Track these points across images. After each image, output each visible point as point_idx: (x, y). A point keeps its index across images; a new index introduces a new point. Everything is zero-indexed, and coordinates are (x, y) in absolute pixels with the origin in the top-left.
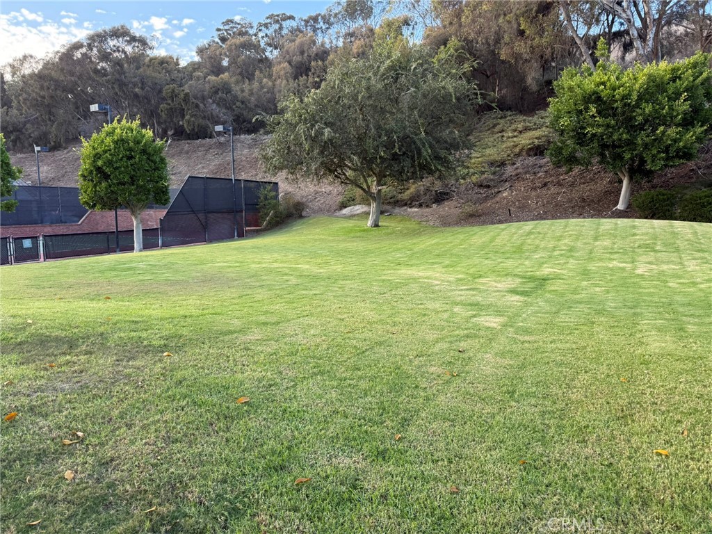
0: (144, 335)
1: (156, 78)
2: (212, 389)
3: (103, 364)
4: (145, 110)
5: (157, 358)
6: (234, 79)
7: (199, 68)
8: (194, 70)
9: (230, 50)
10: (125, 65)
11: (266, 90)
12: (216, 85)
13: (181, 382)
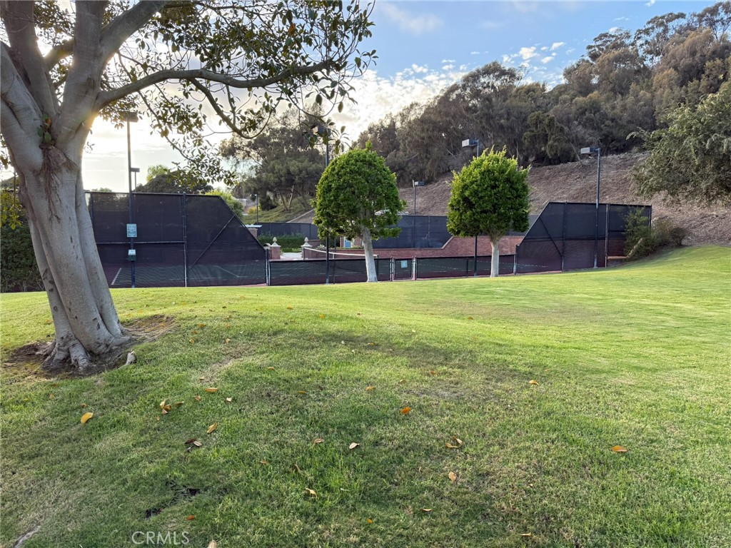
0: (509, 358)
1: (521, 107)
2: (583, 429)
3: (474, 380)
4: (509, 139)
5: (524, 385)
6: (604, 96)
7: (566, 90)
8: (561, 93)
9: (602, 66)
10: (494, 99)
11: (642, 103)
12: (583, 105)
13: (549, 414)
